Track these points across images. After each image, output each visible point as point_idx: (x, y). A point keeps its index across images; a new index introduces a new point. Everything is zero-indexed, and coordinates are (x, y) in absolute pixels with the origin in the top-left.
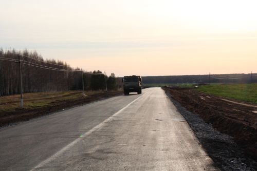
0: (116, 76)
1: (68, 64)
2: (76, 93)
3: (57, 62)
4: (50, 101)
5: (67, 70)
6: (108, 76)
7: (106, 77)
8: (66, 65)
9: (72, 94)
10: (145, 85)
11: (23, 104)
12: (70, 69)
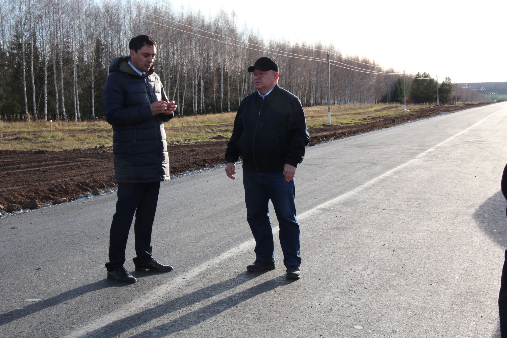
0: (453, 82)
1: (376, 63)
2: (392, 108)
3: (360, 59)
4: (360, 117)
5: (376, 72)
6: (440, 82)
7: (436, 83)
8: (374, 64)
9: (385, 108)
10: (500, 97)
11: (330, 120)
12: (380, 70)
